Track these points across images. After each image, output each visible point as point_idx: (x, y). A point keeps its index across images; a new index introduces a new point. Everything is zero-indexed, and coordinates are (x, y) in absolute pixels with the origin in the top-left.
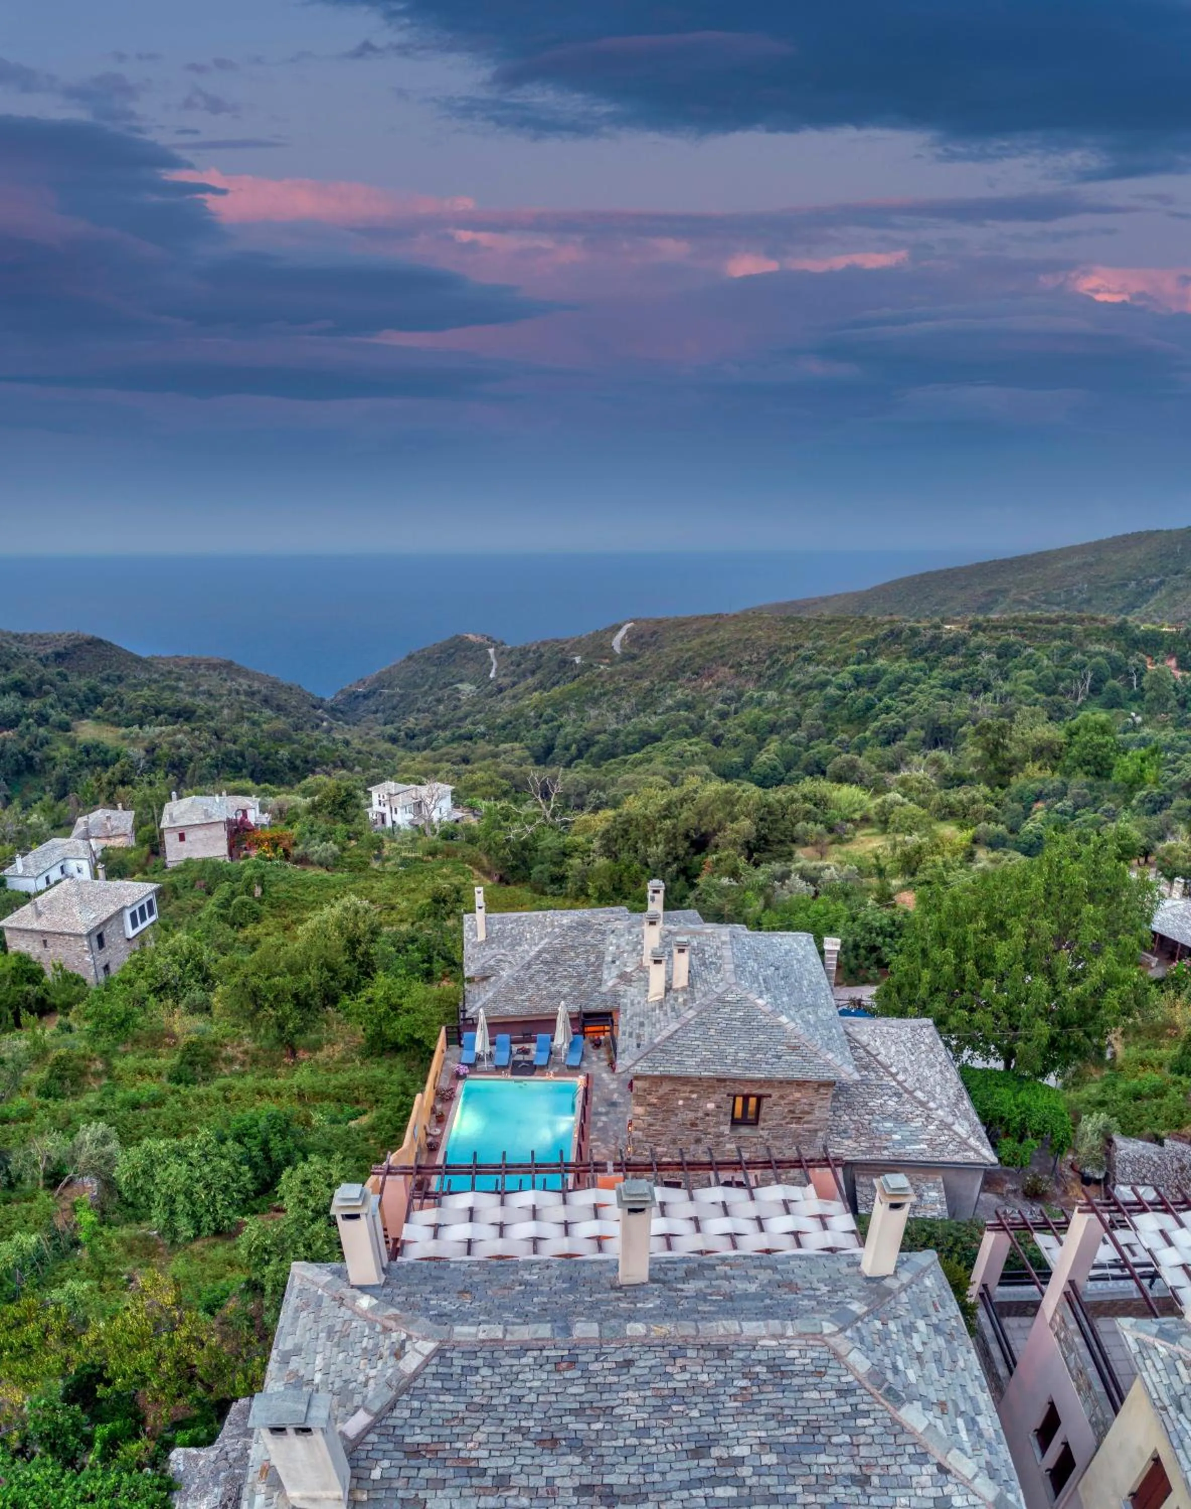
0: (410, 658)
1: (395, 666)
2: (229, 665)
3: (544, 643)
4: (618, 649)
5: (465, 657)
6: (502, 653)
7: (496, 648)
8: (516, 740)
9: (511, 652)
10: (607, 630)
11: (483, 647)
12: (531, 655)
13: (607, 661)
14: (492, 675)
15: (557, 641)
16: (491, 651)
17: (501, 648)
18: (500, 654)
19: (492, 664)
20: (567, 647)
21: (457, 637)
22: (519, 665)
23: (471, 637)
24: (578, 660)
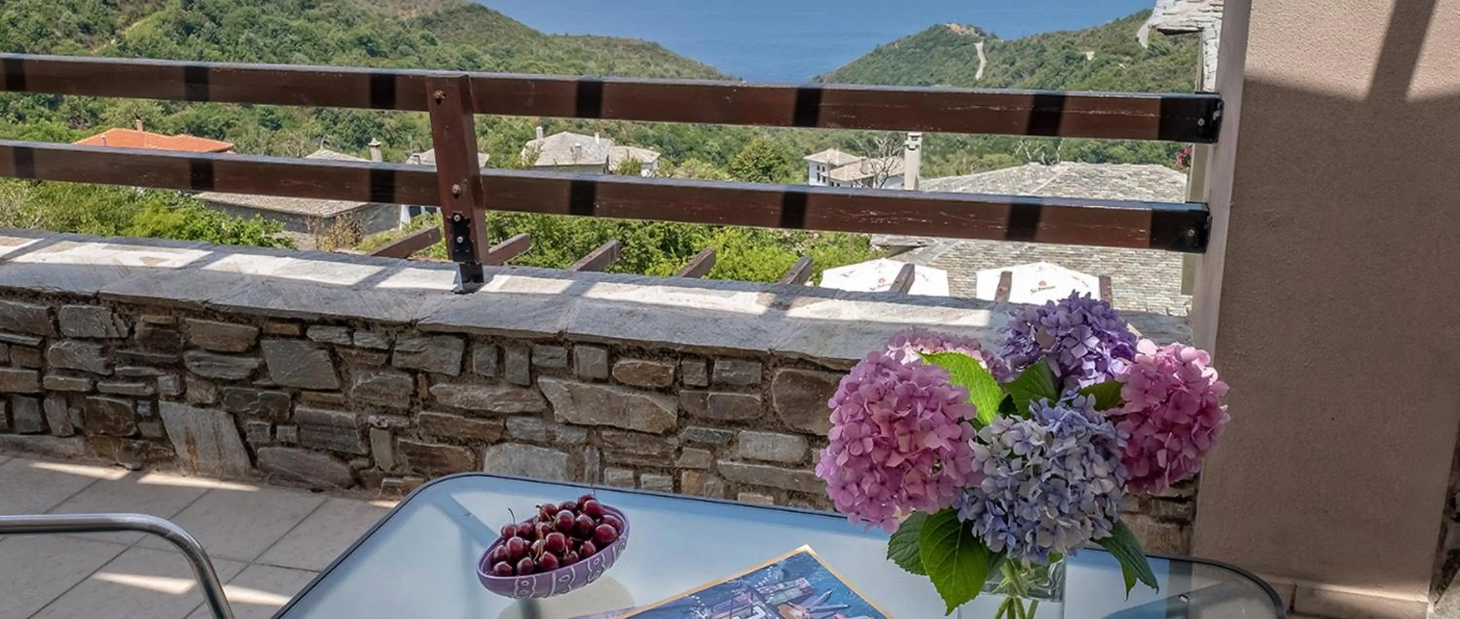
0: (878, 51)
1: (859, 61)
2: (653, 48)
3: (1046, 36)
4: (1144, 43)
5: (945, 53)
6: (993, 48)
7: (985, 41)
8: (1006, 150)
9: (1004, 47)
10: (1131, 19)
11: (967, 42)
12: (1029, 51)
13: (1128, 58)
14: (979, 75)
15: (1064, 33)
16: (979, 46)
17: (992, 42)
18: (990, 50)
19: (978, 62)
20: (1078, 41)
21: (937, 27)
22: (1012, 64)
23: (954, 27)
24: (1090, 55)
